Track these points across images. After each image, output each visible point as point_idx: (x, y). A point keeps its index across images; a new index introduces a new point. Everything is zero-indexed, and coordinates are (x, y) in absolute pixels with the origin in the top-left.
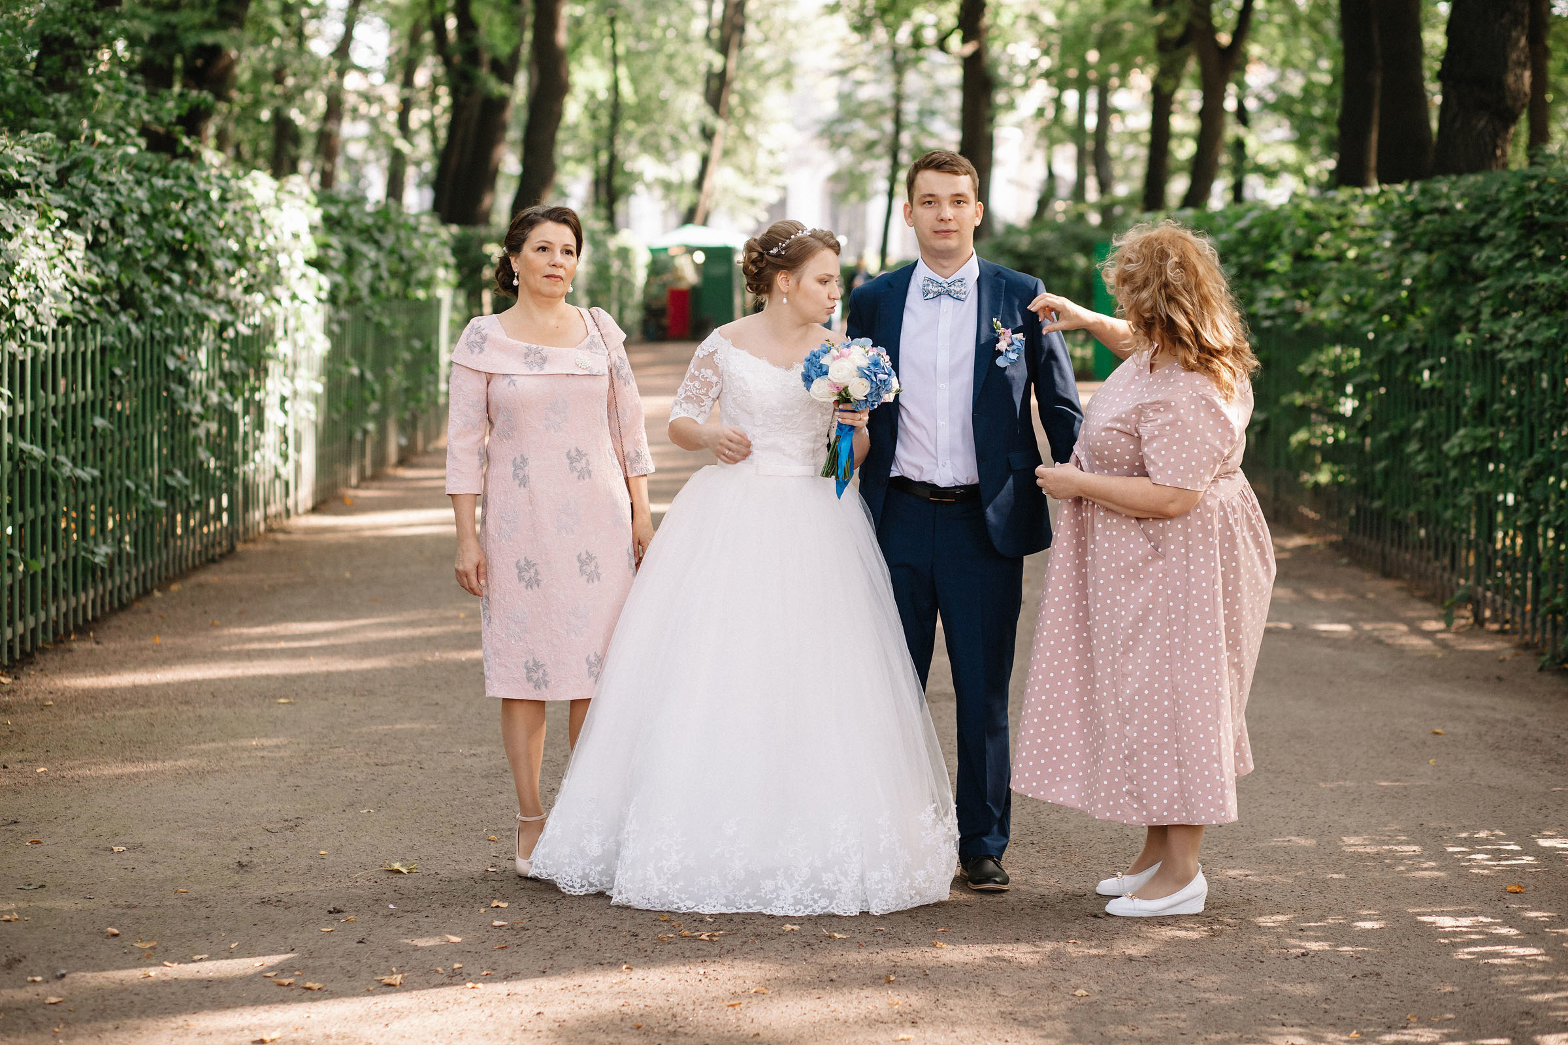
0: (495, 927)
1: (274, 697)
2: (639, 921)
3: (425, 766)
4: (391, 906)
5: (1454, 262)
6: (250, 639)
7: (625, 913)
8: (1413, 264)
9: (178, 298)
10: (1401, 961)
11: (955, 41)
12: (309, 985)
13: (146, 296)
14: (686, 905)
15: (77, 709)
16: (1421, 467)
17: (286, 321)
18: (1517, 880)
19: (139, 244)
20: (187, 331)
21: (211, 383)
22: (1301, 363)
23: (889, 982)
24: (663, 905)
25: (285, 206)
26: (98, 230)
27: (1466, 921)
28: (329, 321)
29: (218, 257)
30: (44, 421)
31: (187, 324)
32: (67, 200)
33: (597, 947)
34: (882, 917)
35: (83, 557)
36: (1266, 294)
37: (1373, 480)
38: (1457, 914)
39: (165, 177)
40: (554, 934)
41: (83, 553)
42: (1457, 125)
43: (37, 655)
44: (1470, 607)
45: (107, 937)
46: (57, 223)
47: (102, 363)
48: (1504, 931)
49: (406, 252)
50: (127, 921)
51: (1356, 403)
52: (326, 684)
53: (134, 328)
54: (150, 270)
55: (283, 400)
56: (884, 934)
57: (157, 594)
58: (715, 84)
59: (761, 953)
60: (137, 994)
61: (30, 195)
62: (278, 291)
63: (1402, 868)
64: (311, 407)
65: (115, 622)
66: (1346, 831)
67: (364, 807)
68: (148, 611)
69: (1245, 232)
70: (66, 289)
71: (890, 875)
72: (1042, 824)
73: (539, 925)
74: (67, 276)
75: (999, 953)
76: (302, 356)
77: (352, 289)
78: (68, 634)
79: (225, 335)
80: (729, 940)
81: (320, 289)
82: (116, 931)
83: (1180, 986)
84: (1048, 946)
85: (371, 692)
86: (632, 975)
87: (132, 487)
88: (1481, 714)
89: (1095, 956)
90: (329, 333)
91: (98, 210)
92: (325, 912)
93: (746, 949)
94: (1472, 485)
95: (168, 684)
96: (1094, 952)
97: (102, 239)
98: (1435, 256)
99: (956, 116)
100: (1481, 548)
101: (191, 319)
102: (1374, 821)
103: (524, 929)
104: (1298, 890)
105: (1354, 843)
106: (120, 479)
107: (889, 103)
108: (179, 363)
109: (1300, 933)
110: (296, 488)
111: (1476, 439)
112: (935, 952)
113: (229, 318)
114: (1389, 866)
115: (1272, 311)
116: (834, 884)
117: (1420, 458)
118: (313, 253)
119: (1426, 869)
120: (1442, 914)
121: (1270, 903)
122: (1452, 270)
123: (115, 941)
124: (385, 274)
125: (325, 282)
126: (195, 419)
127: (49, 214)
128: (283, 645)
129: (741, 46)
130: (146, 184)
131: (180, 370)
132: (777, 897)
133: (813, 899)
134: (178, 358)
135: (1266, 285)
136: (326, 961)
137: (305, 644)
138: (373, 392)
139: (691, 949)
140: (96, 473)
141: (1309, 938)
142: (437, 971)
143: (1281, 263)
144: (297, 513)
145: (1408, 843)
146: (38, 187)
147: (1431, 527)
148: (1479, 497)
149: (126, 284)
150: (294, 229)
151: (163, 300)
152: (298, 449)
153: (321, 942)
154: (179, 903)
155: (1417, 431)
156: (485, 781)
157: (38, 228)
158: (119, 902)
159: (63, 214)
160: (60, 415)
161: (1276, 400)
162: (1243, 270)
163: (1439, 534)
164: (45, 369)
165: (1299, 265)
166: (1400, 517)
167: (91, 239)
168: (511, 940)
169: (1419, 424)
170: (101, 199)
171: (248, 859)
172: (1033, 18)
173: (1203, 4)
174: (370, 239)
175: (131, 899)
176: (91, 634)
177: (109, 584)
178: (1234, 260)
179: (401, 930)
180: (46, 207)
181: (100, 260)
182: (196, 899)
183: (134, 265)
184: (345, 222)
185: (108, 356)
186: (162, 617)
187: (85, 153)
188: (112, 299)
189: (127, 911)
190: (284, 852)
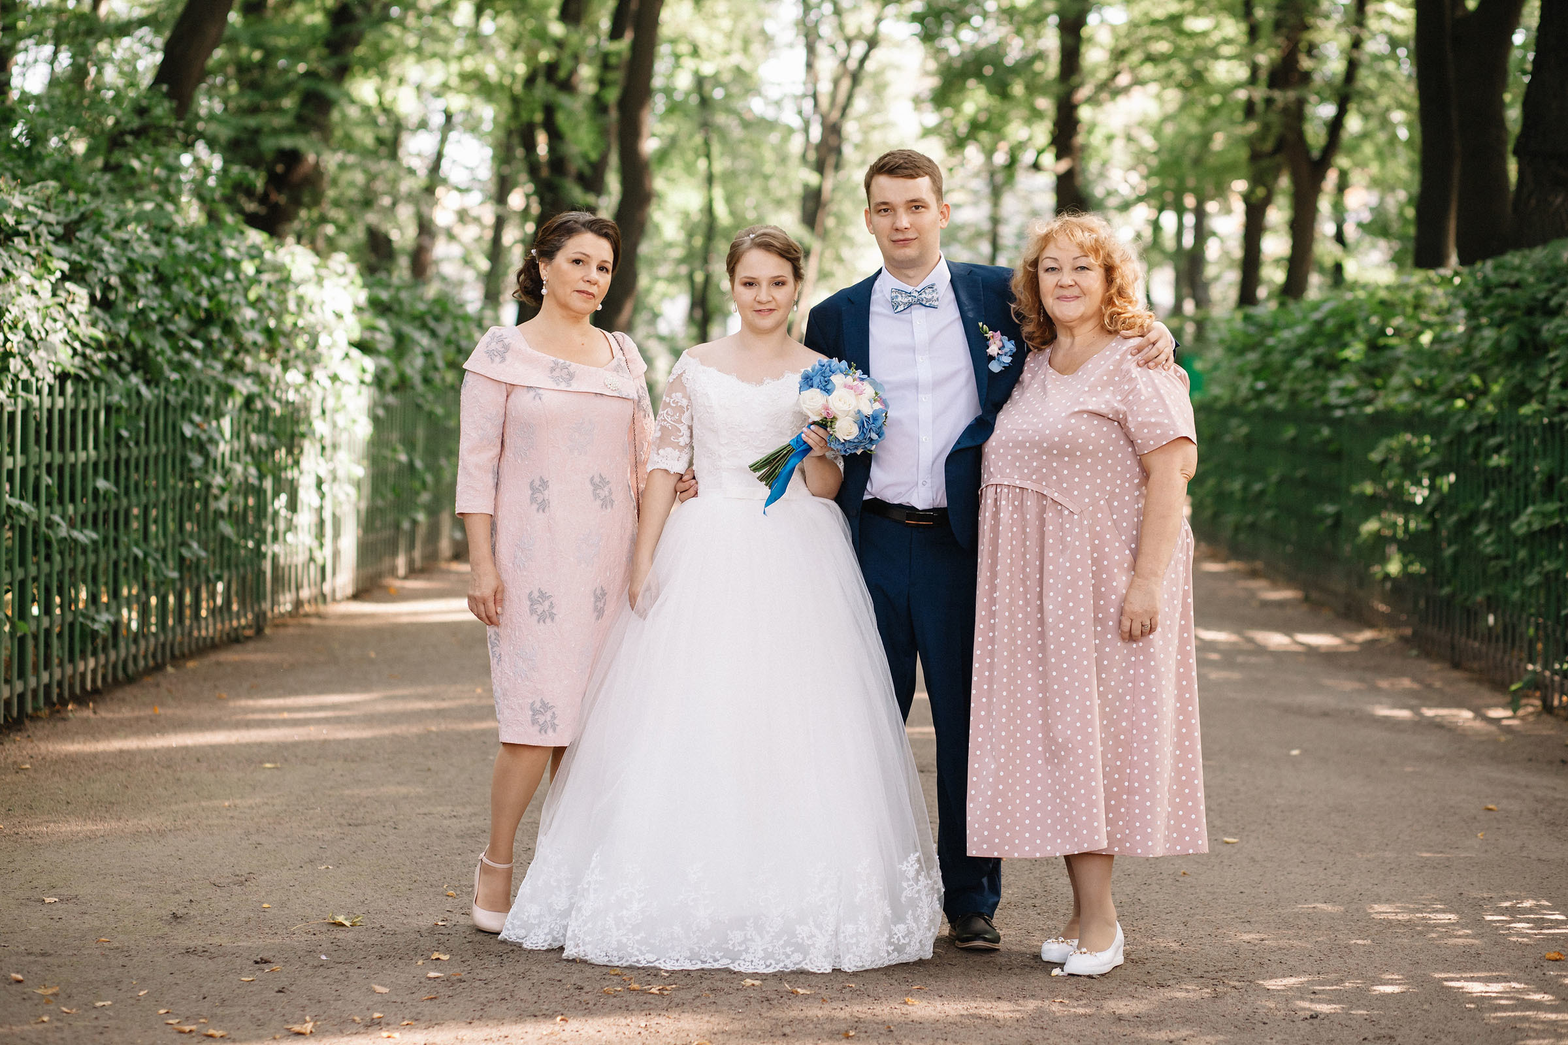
0: (430, 979)
1: (261, 762)
2: (588, 974)
3: (400, 826)
4: (324, 957)
5: (1525, 335)
6: (254, 711)
7: (574, 967)
8: (1482, 339)
9: (198, 364)
10: (1419, 1025)
11: (1048, 159)
12: (211, 1032)
13: (160, 359)
14: (644, 959)
15: (54, 772)
16: (1489, 550)
17: (324, 399)
18: (1558, 949)
19: (155, 304)
20: (209, 400)
21: (235, 456)
22: (1371, 450)
23: (848, 1037)
24: (621, 959)
25: (326, 283)
26: (107, 287)
27: (1496, 988)
28: (375, 405)
29: (246, 329)
30: (38, 479)
31: (208, 391)
32: (71, 253)
33: (535, 999)
34: (855, 974)
35: (81, 624)
36: (1338, 383)
37: (1443, 567)
38: (1487, 980)
39: (191, 242)
40: (493, 986)
41: (81, 619)
42: (1533, 202)
43: (27, 722)
44: (1538, 694)
45: (10, 984)
46: (58, 274)
47: (107, 423)
48: (1537, 997)
50: (36, 968)
52: (321, 751)
53: (144, 390)
54: (169, 335)
55: (320, 483)
56: (852, 991)
57: (170, 669)
59: (714, 1007)
60: (23, 1039)
61: (28, 243)
62: (317, 370)
63: (1434, 935)
64: (352, 491)
65: (119, 694)
66: (1378, 900)
67: (322, 864)
68: (158, 686)
69: (1320, 324)
70: (66, 342)
71: (866, 929)
72: (1048, 888)
73: (479, 977)
74: (69, 331)
75: (976, 1011)
76: (344, 438)
77: (403, 376)
78: (63, 702)
79: (253, 407)
80: (682, 994)
81: (364, 371)
82: (20, 977)
84: (1031, 1005)
85: (363, 758)
86: (568, 1027)
87: (141, 555)
88: (1540, 794)
89: (1081, 1016)
90: (376, 420)
91: (107, 266)
92: (251, 962)
93: (698, 1002)
94: (1541, 565)
95: (156, 750)
96: (1081, 1011)
97: (112, 296)
98: (1506, 329)
100: (1550, 630)
101: (213, 388)
102: (1409, 890)
103: (461, 981)
104: (1317, 955)
105: (1382, 910)
106: (127, 546)
107: (986, 226)
108: (198, 431)
109: (1312, 996)
110: (334, 573)
111: (1545, 515)
112: (905, 1009)
113: (255, 389)
114: (1420, 933)
115: (1344, 401)
116: (809, 938)
117: (1489, 540)
118: (356, 335)
119: (1460, 937)
120: (1472, 979)
121: (1284, 966)
122: (1522, 344)
123: (19, 987)
124: (440, 364)
125: (369, 363)
126: (215, 491)
127: (49, 265)
128: (286, 715)
130: (164, 243)
131: (199, 438)
132: (746, 950)
133: (785, 953)
134: (197, 426)
135: (1339, 375)
136: (237, 1010)
137: (309, 715)
138: (424, 482)
139: (637, 1003)
140: (94, 536)
141: (1320, 1001)
142: (354, 1021)
143: (1354, 352)
144: (334, 600)
145: (1444, 911)
146: (38, 237)
147: (1500, 612)
148: (1547, 576)
149: (138, 344)
150: (339, 310)
151: (182, 366)
152: (336, 535)
153: (237, 991)
154: (98, 952)
155: (1486, 511)
156: (459, 840)
157: (35, 277)
158: (34, 950)
159: (65, 267)
160: (55, 473)
161: (1348, 492)
162: (1318, 361)
163: (1508, 619)
164: (38, 424)
165: (1372, 354)
166: (1469, 603)
167: (98, 295)
168: (444, 991)
169: (1488, 505)
170: (110, 254)
171: (185, 911)
172: (1130, 138)
173: (1296, 114)
174: (424, 326)
175: (48, 948)
176: (91, 705)
177: (113, 655)
178: (1310, 352)
179: (328, 980)
180: (46, 257)
181: (107, 317)
182: (117, 948)
183: (149, 326)
184: (396, 307)
185: (113, 416)
186: (169, 691)
187: (93, 206)
188: (121, 358)
189: (40, 959)
190: (225, 905)
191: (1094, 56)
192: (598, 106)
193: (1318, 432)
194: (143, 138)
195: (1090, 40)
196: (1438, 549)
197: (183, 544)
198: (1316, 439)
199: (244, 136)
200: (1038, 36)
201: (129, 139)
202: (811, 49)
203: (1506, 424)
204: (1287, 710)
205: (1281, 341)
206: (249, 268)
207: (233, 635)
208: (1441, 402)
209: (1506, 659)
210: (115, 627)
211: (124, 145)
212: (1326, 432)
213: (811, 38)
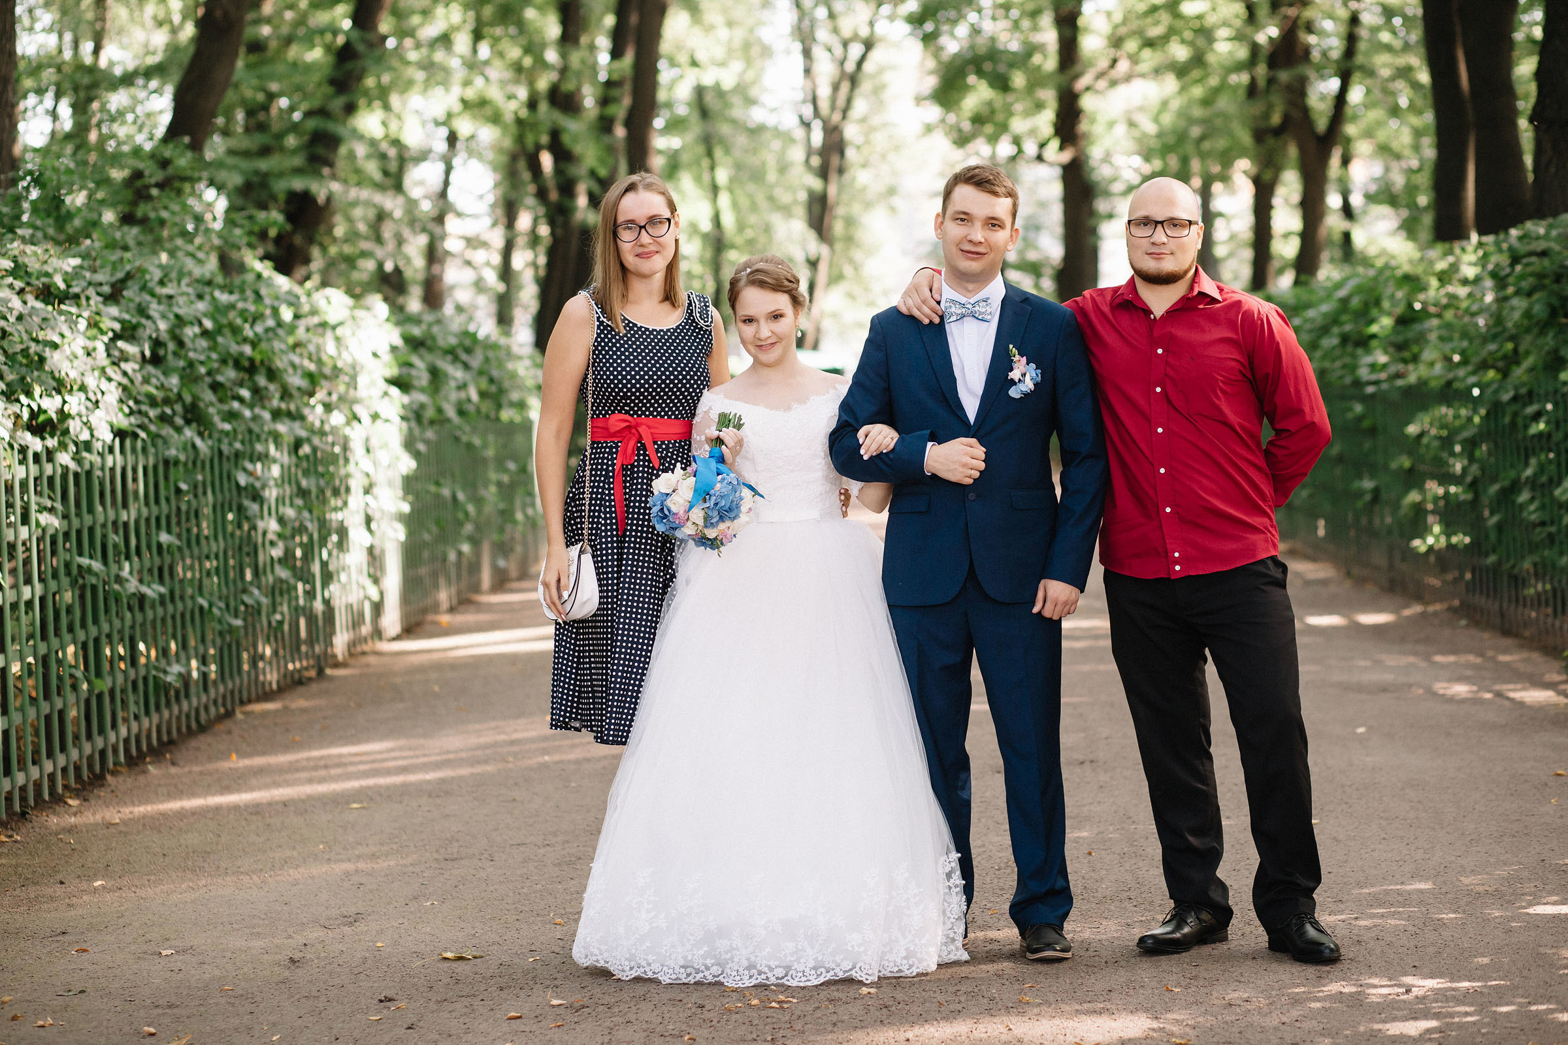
0: (553, 1006)
1: (348, 803)
2: (706, 993)
3: (496, 858)
4: (446, 992)
8: (1513, 309)
9: (247, 413)
11: (1051, 150)
13: (209, 411)
16: (1533, 517)
17: (366, 439)
19: (203, 358)
20: (259, 448)
21: (287, 501)
22: (1407, 423)
26: (156, 344)
28: (415, 440)
29: (289, 374)
30: (104, 536)
31: (259, 441)
32: (121, 311)
33: (660, 1020)
35: (155, 677)
36: (1368, 359)
37: (1487, 537)
39: (231, 292)
40: (616, 1010)
41: (154, 672)
42: (1552, 170)
43: (109, 777)
45: (144, 1037)
46: (110, 334)
47: (166, 477)
49: (495, 373)
50: (166, 1020)
51: (1466, 462)
52: (404, 788)
53: (198, 442)
54: (215, 387)
55: (369, 519)
57: (239, 714)
58: (817, 208)
61: (79, 305)
62: (358, 409)
64: (398, 527)
65: (193, 743)
66: (1463, 872)
67: (427, 901)
68: (229, 732)
69: (1345, 301)
70: (122, 402)
72: (1140, 880)
73: (600, 1002)
74: (124, 390)
77: (440, 410)
78: (141, 756)
79: (301, 452)
80: (801, 1006)
82: (152, 1030)
83: (1282, 1027)
85: (447, 793)
87: (205, 604)
91: (155, 323)
92: (376, 1002)
93: (817, 1014)
97: (161, 352)
98: (1536, 296)
99: (1059, 230)
101: (263, 434)
102: (1492, 860)
103: (584, 1006)
104: (1412, 930)
106: (192, 598)
108: (251, 480)
109: (1413, 971)
113: (305, 435)
115: (1376, 376)
117: (1532, 508)
118: (393, 371)
121: (1382, 943)
122: (1553, 311)
123: (152, 1040)
124: (474, 395)
125: (408, 400)
126: (271, 537)
127: (101, 325)
129: (841, 171)
130: (208, 297)
131: (253, 486)
134: (250, 474)
135: (1369, 351)
138: (467, 514)
139: (759, 1017)
140: (162, 590)
143: (1383, 324)
145: (1529, 879)
146: (87, 298)
147: (1548, 578)
149: (189, 397)
150: (375, 350)
151: (231, 416)
153: (368, 1030)
154: (223, 1000)
155: (1527, 479)
156: (557, 869)
157: (89, 338)
158: (160, 1002)
159: (117, 326)
160: (121, 532)
161: (1386, 467)
162: (1345, 339)
163: (1557, 585)
164: (102, 484)
165: (1400, 328)
166: (1516, 571)
167: (148, 353)
168: (570, 1017)
169: (1529, 472)
170: (158, 311)
171: (301, 955)
172: (1132, 124)
173: (1298, 91)
174: (456, 359)
175: (173, 1000)
176: (168, 756)
177: (185, 705)
178: (1336, 330)
179: (454, 1014)
180: (98, 318)
181: (159, 373)
182: (242, 996)
183: (197, 379)
184: (429, 342)
185: (172, 469)
186: (242, 737)
187: (137, 264)
188: (174, 413)
189: (168, 1011)
190: (340, 947)
191: (1091, 44)
192: (605, 125)
193: (1350, 409)
194: (167, 189)
195: (1086, 30)
196: (1480, 519)
197: (244, 591)
198: (1350, 416)
199: (255, 179)
200: (1035, 28)
201: (155, 192)
202: (807, 53)
203: (1542, 391)
204: (1347, 687)
205: (1306, 321)
206: (287, 314)
207: (296, 676)
208: (1474, 373)
209: (1557, 623)
210: (185, 678)
211: (149, 198)
212: (1358, 408)
213: (807, 42)
